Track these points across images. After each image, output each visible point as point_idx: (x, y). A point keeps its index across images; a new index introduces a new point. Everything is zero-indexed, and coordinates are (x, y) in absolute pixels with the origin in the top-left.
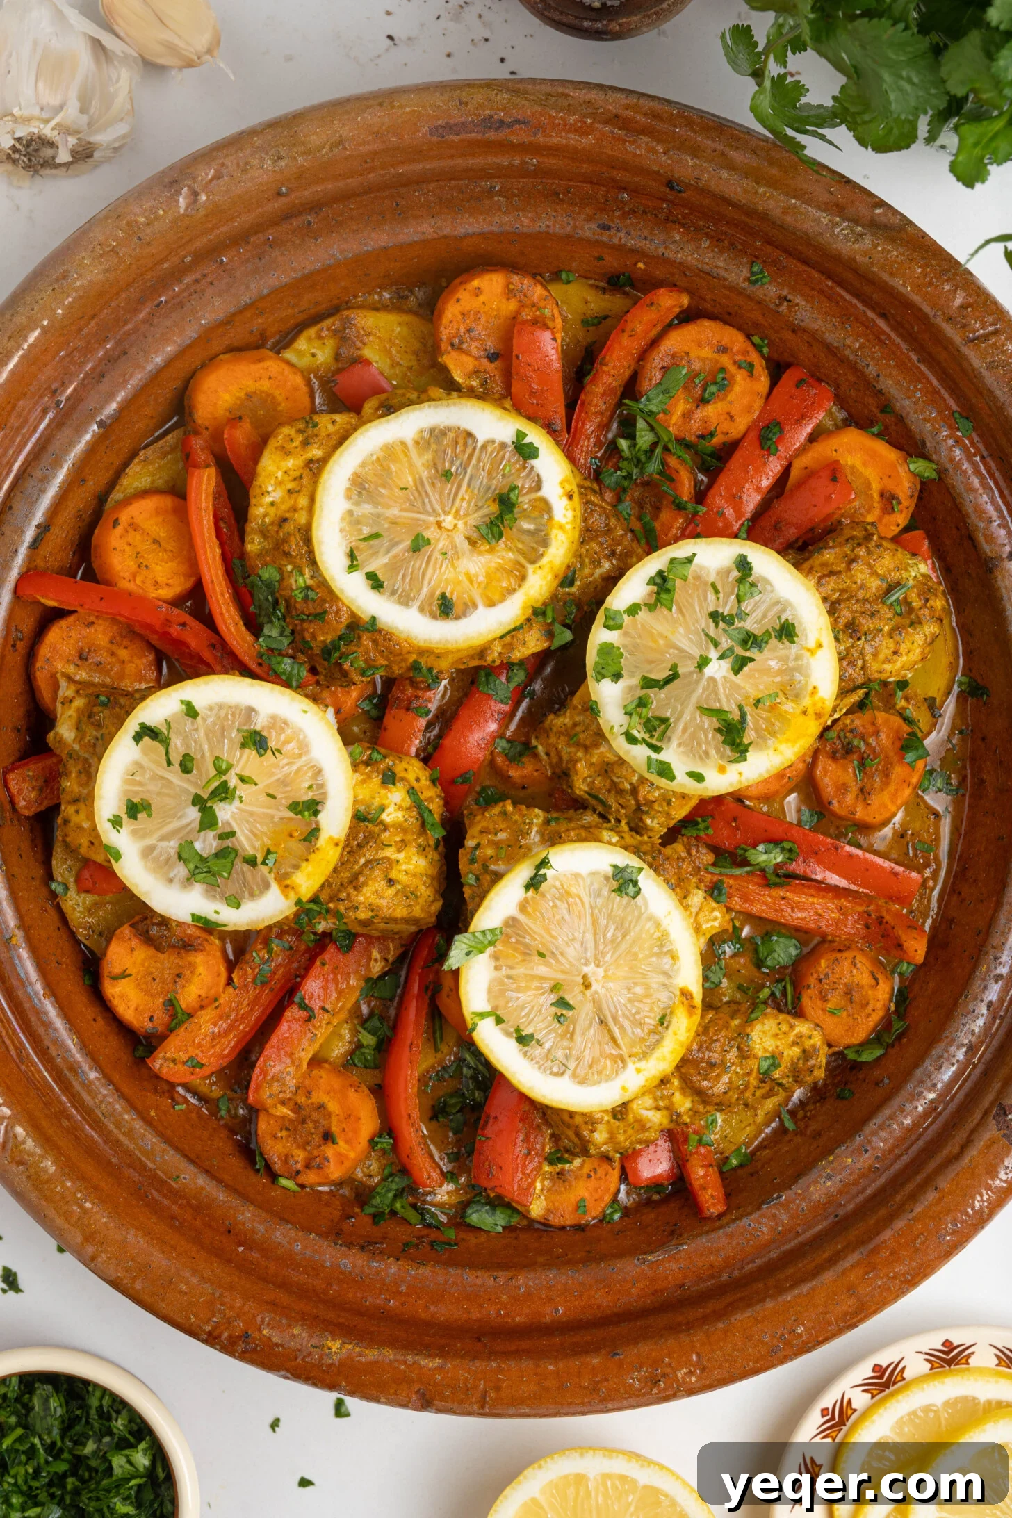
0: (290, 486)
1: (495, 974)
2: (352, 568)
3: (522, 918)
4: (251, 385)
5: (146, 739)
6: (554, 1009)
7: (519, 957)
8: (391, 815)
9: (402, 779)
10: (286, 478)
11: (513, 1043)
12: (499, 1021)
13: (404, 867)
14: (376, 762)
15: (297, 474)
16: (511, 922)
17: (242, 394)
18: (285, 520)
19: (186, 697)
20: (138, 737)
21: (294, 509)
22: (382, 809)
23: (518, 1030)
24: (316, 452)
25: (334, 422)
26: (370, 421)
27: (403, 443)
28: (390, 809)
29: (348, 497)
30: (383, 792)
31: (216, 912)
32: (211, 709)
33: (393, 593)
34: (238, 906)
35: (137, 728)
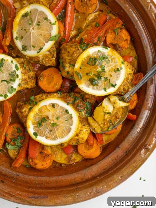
0: (82, 132)
1: (51, 32)
2: (71, 115)
3: (44, 42)
4: (88, 152)
5: (114, 84)
6: (40, 24)
7: (46, 35)
8: (68, 65)
9: (66, 72)
10: (83, 133)
11: (49, 18)
12: (51, 23)
13: (66, 55)
14: (70, 76)
15: (80, 134)
16: (47, 42)
17: (90, 150)
18: (84, 125)
19: (106, 92)
20: (116, 85)
21: (81, 127)
22: (69, 67)
23: (47, 21)
24: (77, 138)
25: (73, 143)
26: (66, 143)
27: (60, 138)
28: (68, 67)
29: (71, 128)
30: (69, 70)
31: (103, 50)
32: (101, 90)
33: (64, 109)
34: (99, 51)
35: (116, 87)
